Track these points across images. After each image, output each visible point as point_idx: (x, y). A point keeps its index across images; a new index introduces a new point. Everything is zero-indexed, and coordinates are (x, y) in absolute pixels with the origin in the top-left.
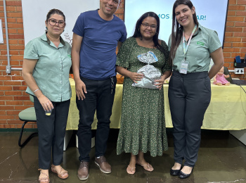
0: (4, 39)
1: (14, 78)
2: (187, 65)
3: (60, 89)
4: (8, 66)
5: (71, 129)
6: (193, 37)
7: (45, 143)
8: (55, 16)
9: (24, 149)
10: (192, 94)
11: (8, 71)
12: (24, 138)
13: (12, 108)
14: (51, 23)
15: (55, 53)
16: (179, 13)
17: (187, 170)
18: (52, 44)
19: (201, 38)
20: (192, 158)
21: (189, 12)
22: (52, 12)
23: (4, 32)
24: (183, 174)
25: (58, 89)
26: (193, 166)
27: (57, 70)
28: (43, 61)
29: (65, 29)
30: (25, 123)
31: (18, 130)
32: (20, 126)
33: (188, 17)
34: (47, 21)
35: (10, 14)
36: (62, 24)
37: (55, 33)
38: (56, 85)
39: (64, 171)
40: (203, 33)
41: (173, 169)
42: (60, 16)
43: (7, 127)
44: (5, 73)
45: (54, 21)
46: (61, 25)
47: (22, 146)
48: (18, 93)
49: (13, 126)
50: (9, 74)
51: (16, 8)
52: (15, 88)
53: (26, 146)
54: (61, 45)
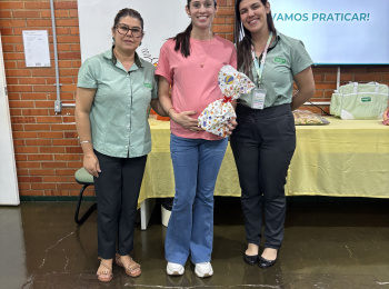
0: (52, 59)
1: (66, 120)
2: (264, 95)
3: (126, 138)
4: (58, 102)
5: (155, 196)
6: (269, 50)
7: (106, 220)
8: (127, 20)
9: (82, 228)
10: (270, 141)
11: (57, 108)
12: (83, 211)
13: (63, 165)
14: (121, 30)
15: (122, 80)
16: (246, 10)
17: (270, 255)
18: (119, 65)
19: (281, 52)
20: (276, 235)
21: (261, 10)
22: (123, 13)
23: (51, 50)
24: (265, 262)
25: (122, 138)
26: (278, 247)
27: (123, 108)
28: (102, 92)
29: (143, 41)
30: (85, 187)
31: (72, 198)
32: (77, 193)
33: (259, 17)
34: (114, 28)
35: (60, 22)
36: (139, 33)
37: (126, 47)
38: (121, 131)
39: (135, 264)
40: (284, 44)
41: (247, 253)
42: (136, 20)
43: (57, 194)
44: (53, 112)
45: (126, 28)
46: (136, 34)
47: (80, 223)
48: (72, 143)
49: (65, 193)
50: (59, 113)
51: (69, 13)
52: (68, 135)
53: (85, 223)
54: (135, 67)
